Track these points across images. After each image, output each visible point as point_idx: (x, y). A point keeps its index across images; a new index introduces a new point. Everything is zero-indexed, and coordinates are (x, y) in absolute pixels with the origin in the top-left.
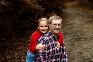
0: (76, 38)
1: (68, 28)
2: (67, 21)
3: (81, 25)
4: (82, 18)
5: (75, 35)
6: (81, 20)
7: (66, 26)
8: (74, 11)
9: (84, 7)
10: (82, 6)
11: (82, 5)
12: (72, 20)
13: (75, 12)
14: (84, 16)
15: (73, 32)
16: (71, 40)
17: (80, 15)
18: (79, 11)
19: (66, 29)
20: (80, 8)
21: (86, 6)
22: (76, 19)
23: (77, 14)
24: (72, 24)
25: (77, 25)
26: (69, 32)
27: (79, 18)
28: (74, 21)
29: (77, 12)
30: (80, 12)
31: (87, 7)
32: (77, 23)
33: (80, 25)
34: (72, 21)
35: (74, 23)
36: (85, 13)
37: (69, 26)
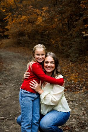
0: (20, 83)
1: (6, 75)
2: (3, 66)
3: (24, 70)
4: (23, 61)
5: (18, 81)
6: (23, 64)
7: (3, 72)
8: (9, 52)
9: (24, 46)
10: (21, 45)
11: (21, 43)
12: (9, 64)
13: (11, 54)
14: (25, 59)
15: (14, 78)
16: (15, 86)
17: (19, 58)
18: (17, 53)
19: (4, 75)
20: (19, 49)
21: (26, 45)
22: (14, 63)
23: (15, 57)
24: (11, 70)
25: (19, 71)
26: (10, 78)
27: (19, 62)
28: (13, 66)
29: (14, 53)
30: (19, 54)
31: (28, 47)
32: (17, 67)
33: (22, 70)
34: (11, 66)
35: (13, 68)
36: (26, 55)
37: (7, 72)
